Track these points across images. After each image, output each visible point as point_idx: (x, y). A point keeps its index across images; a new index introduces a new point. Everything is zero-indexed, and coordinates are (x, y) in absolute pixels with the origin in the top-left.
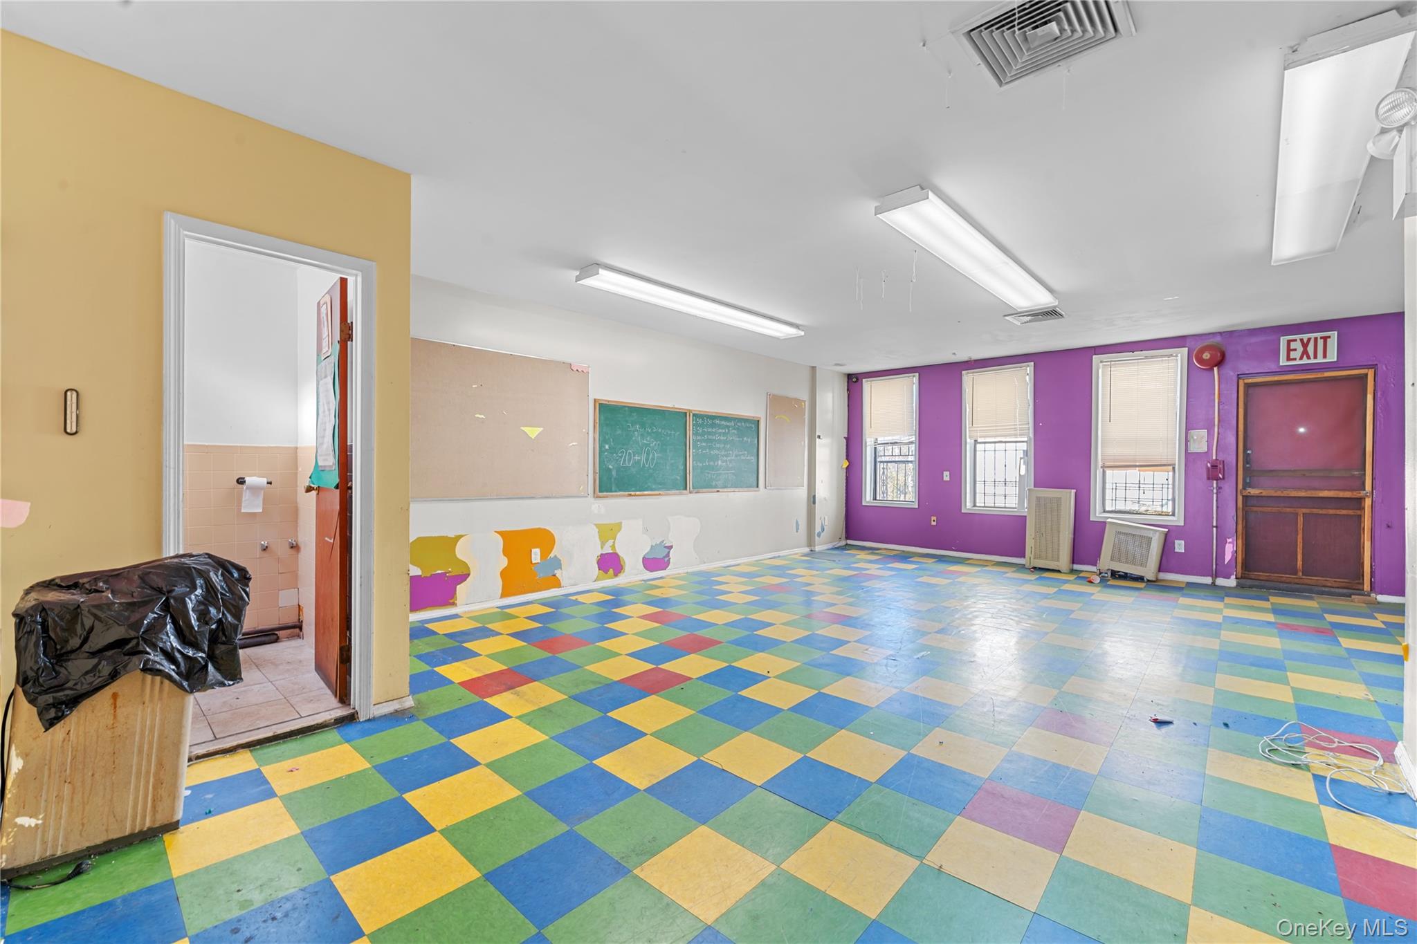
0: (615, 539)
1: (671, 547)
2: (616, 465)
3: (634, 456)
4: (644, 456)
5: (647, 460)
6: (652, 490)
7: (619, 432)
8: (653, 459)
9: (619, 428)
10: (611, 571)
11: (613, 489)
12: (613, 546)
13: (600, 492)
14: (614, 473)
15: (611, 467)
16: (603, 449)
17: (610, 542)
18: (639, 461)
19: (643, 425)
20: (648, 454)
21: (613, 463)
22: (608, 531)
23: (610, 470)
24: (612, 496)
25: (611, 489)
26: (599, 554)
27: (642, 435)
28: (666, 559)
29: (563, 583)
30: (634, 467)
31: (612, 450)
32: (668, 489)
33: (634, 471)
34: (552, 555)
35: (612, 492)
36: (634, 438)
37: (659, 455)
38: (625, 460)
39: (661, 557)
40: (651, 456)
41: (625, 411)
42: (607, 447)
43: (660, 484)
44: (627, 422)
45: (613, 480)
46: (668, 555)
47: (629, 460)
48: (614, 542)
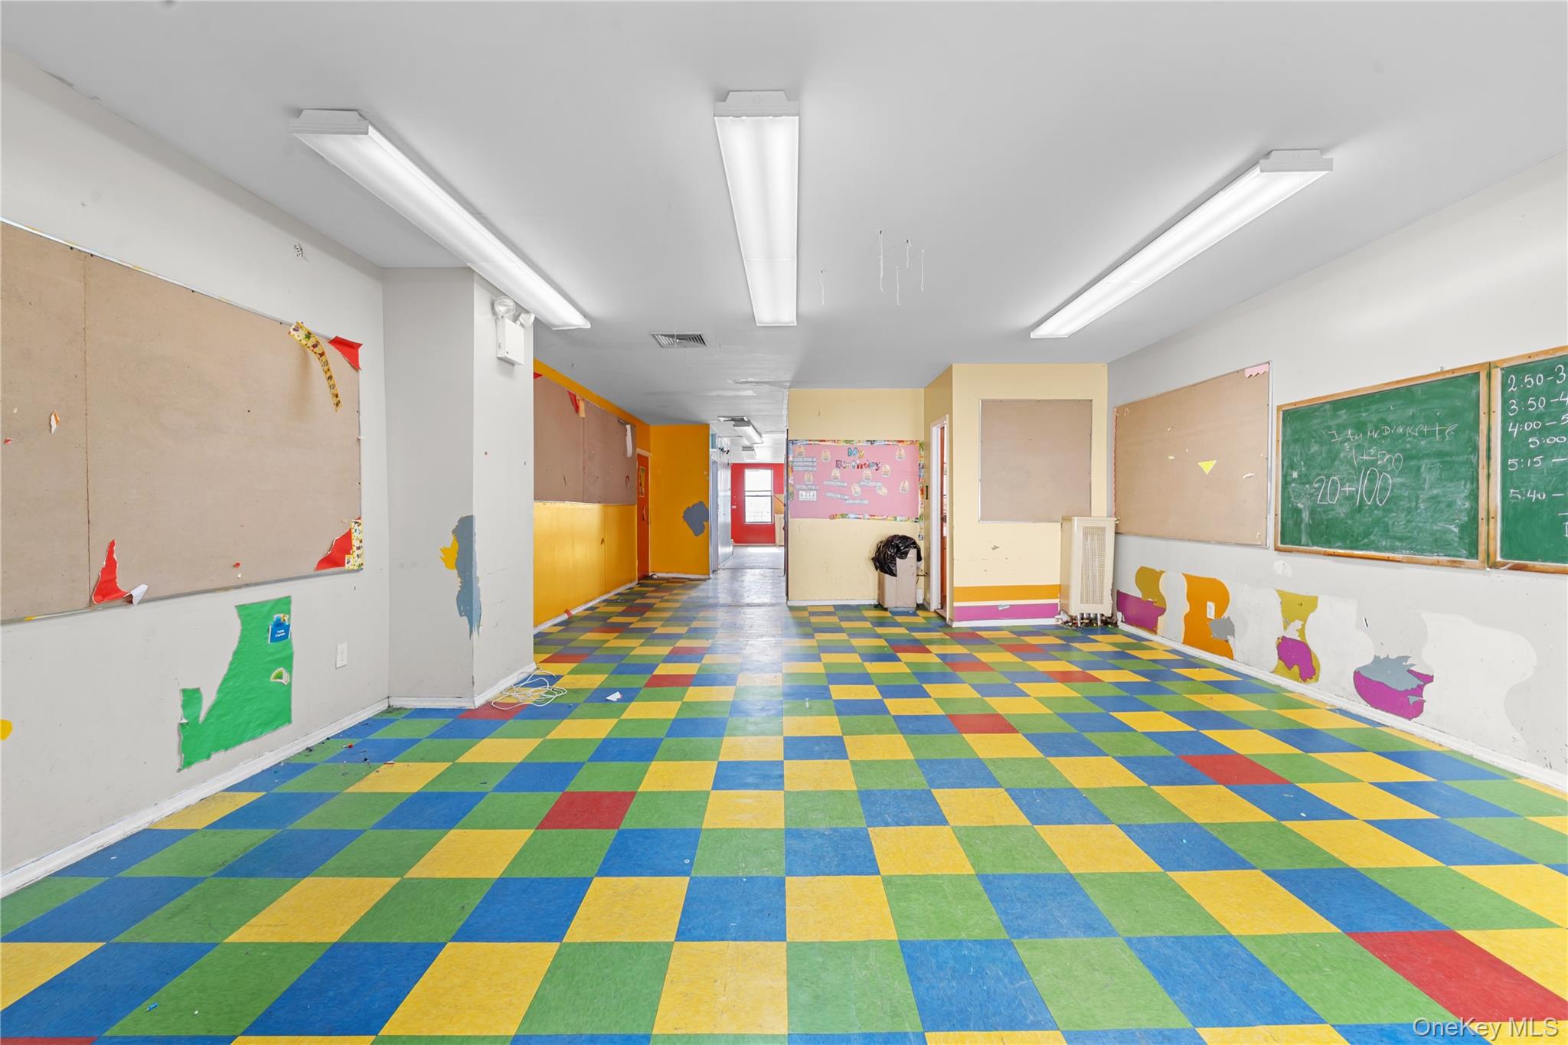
0: (1305, 622)
1: (1428, 679)
2: (1309, 503)
3: (1342, 485)
4: (1363, 485)
5: (1370, 493)
6: (1377, 549)
7: (1315, 448)
8: (1384, 489)
9: (1316, 442)
10: (1296, 669)
11: (1304, 540)
12: (1302, 631)
13: (1282, 543)
14: (1305, 515)
15: (1299, 505)
16: (1289, 479)
17: (1298, 624)
18: (1351, 497)
19: (1360, 427)
20: (1372, 481)
21: (1304, 500)
22: (1297, 607)
23: (1299, 511)
24: (1298, 551)
25: (1300, 541)
26: (1281, 636)
27: (1359, 448)
28: (1413, 699)
29: (1235, 656)
30: (1341, 505)
31: (1304, 479)
32: (1422, 552)
33: (1342, 511)
34: (1226, 615)
35: (1299, 544)
36: (1342, 455)
37: (1399, 480)
38: (1324, 496)
39: (1401, 688)
40: (1379, 484)
41: (1325, 410)
42: (1295, 475)
43: (1401, 539)
44: (1329, 428)
45: (1303, 526)
46: (1418, 691)
47: (1333, 494)
48: (1303, 626)
